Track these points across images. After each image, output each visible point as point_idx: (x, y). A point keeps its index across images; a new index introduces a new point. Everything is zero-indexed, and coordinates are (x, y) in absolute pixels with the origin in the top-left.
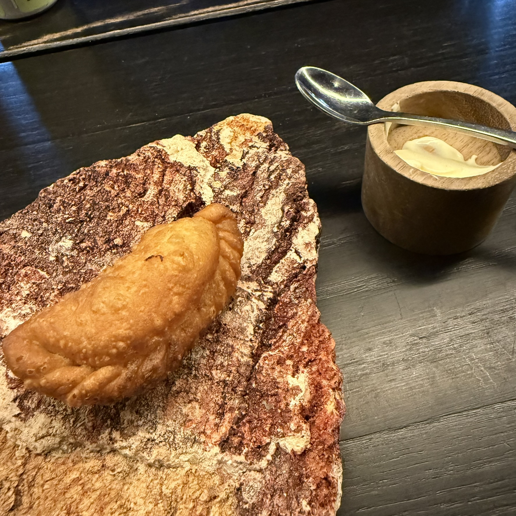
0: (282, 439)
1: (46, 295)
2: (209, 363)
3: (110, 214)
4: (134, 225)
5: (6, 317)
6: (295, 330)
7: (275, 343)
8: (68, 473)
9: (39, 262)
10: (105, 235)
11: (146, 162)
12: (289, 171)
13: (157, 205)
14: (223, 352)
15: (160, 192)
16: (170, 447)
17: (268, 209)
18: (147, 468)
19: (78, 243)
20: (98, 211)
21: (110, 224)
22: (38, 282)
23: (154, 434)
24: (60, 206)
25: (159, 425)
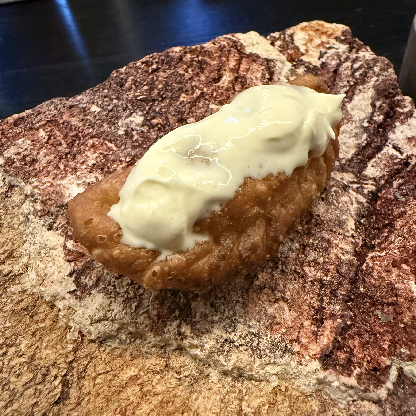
0: (407, 363)
1: (113, 167)
2: (300, 258)
3: (183, 95)
4: (208, 108)
5: (70, 184)
6: (405, 231)
7: (380, 244)
8: (125, 368)
9: (107, 135)
10: (178, 115)
11: (221, 50)
12: (376, 69)
13: (233, 91)
14: (317, 247)
15: (236, 79)
16: (253, 353)
17: (356, 104)
18: (221, 376)
19: (149, 120)
20: (171, 92)
21: (183, 105)
22: (105, 153)
23: (233, 334)
24: (132, 84)
25: (239, 324)
